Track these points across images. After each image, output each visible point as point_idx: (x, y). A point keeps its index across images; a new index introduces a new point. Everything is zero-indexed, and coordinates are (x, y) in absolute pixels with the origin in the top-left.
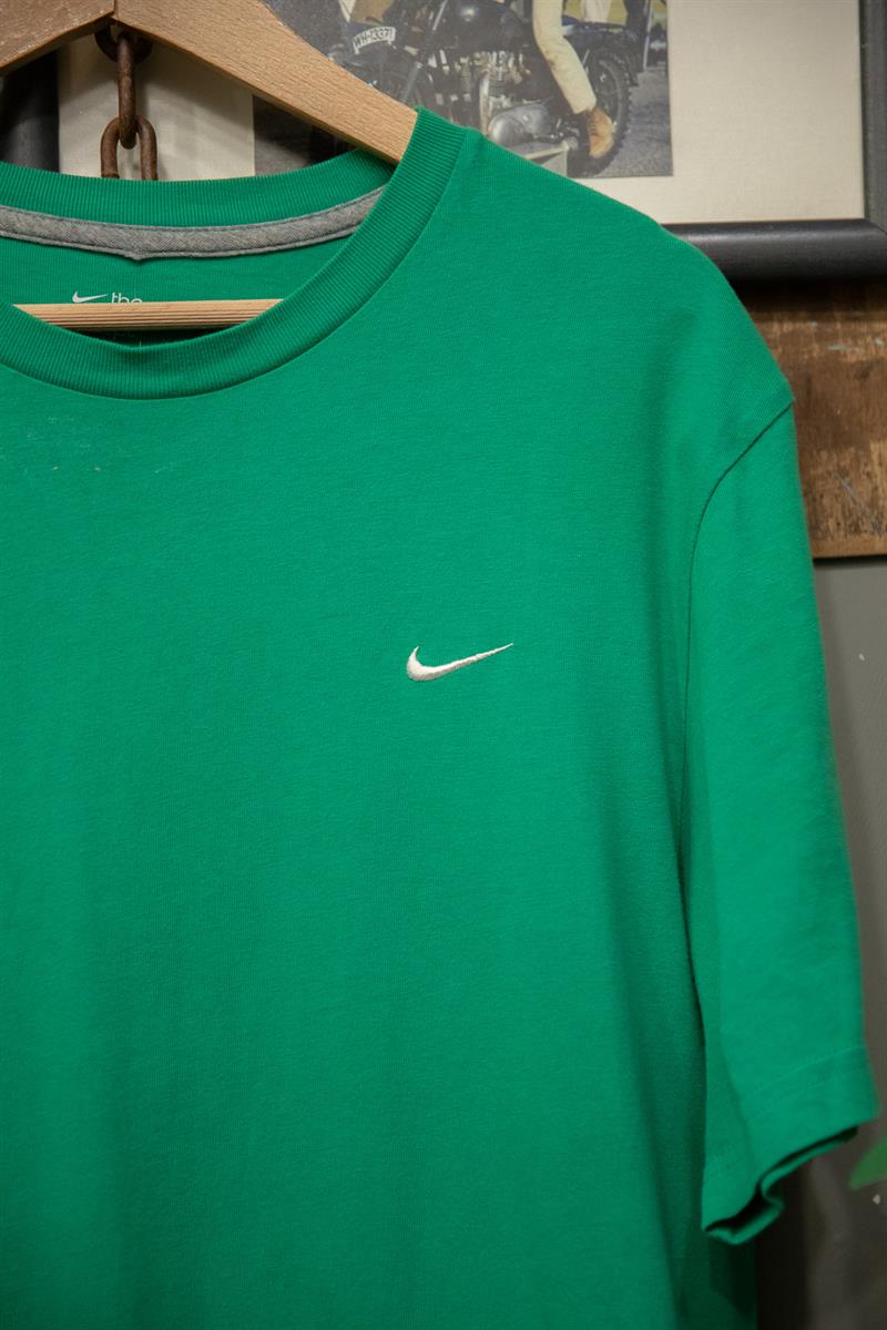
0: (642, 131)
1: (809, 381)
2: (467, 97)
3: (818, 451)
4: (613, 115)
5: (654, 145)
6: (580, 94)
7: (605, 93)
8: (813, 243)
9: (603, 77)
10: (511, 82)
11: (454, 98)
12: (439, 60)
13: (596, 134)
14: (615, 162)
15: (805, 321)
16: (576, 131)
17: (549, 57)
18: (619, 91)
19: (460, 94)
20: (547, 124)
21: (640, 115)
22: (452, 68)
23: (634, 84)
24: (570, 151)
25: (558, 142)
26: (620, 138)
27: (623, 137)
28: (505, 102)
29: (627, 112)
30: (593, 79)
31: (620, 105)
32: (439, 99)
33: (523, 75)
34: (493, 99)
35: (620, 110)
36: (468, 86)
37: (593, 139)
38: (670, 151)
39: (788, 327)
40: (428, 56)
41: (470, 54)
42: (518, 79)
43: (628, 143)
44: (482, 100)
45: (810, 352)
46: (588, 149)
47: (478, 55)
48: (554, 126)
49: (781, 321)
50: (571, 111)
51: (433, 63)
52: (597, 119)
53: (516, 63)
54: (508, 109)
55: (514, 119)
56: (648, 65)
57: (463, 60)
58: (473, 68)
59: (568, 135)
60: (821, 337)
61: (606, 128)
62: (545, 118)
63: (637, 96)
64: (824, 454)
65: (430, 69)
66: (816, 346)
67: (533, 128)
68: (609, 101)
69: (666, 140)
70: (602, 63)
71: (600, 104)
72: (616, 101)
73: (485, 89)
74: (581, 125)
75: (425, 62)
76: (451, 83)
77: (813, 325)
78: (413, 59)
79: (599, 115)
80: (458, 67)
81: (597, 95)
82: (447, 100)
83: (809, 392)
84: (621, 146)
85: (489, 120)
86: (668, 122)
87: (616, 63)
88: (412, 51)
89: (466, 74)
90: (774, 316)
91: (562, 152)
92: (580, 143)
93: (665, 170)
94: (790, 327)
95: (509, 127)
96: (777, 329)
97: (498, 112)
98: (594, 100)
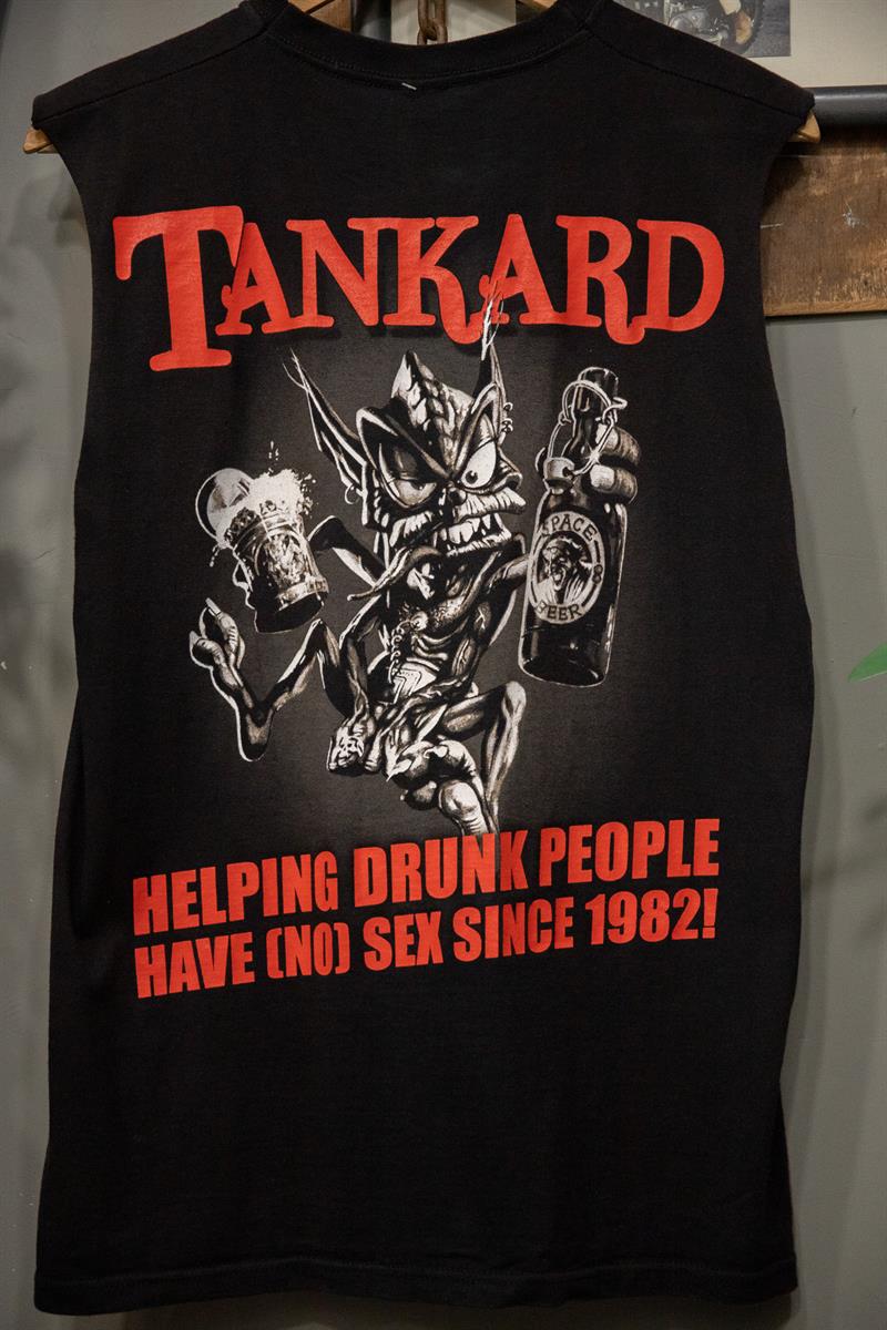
0: (771, 26)
1: (880, 192)
2: (656, 4)
4: (752, 16)
5: (778, 35)
8: (882, 100)
11: (647, 5)
13: (740, 29)
14: (752, 47)
15: (877, 152)
16: (727, 26)
19: (651, 3)
20: (708, 21)
21: (770, 15)
24: (723, 39)
25: (715, 34)
26: (756, 30)
27: (758, 30)
28: (681, 8)
29: (761, 13)
31: (757, 9)
34: (672, 5)
35: (757, 12)
37: (738, 31)
38: (789, 39)
39: (867, 157)
44: (665, 6)
45: (881, 173)
46: (735, 38)
48: (712, 24)
49: (862, 154)
50: (724, 13)
52: (741, 18)
54: (683, 12)
55: (687, 18)
59: (722, 29)
61: (747, 24)
62: (706, 18)
66: (885, 169)
67: (698, 24)
69: (787, 32)
71: (743, 8)
72: (754, 5)
73: (667, 0)
74: (731, 22)
77: (883, 156)
79: (742, 16)
81: (742, 1)
82: (642, 6)
83: (879, 200)
85: (670, 19)
86: (789, 19)
90: (859, 150)
91: (718, 39)
92: (730, 35)
93: (785, 51)
94: (868, 157)
95: (683, 24)
96: (858, 158)
97: (676, 14)
98: (740, 5)
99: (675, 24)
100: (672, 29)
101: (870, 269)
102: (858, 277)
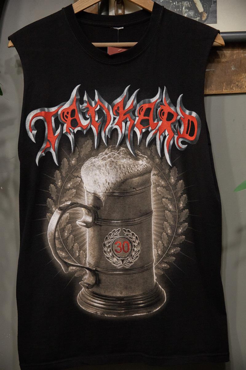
0: (212, 15)
1: (241, 61)
2: (181, 10)
3: (242, 74)
4: (206, 13)
5: (214, 18)
6: (201, 9)
7: (205, 9)
8: (242, 35)
9: (205, 6)
10: (188, 7)
11: (178, 10)
12: (176, 3)
13: (203, 16)
14: (207, 21)
15: (240, 50)
16: (200, 16)
17: (195, 2)
18: (208, 8)
19: (179, 9)
20: (195, 14)
21: (212, 13)
22: (178, 4)
23: (211, 7)
24: (199, 19)
25: (196, 18)
26: (208, 17)
28: (187, 11)
30: (203, 6)
31: (208, 11)
32: (176, 10)
33: (191, 5)
34: (185, 10)
36: (181, 8)
38: (217, 19)
40: (174, 2)
41: (181, 2)
42: (190, 6)
43: (209, 18)
44: (183, 10)
45: (241, 56)
46: (202, 19)
47: (183, 2)
49: (236, 50)
50: (199, 12)
51: (174, 3)
52: (204, 13)
53: (189, 3)
54: (188, 12)
55: (189, 14)
56: (213, 3)
57: (180, 3)
58: (181, 4)
59: (198, 16)
60: (243, 53)
61: (205, 15)
62: (194, 13)
63: (211, 9)
64: (243, 74)
65: (174, 5)
66: (242, 55)
67: (192, 15)
68: (205, 10)
69: (216, 17)
70: (205, 3)
71: (204, 11)
72: (207, 10)
73: (184, 8)
74: (201, 14)
75: (173, 3)
76: (178, 7)
77: (242, 51)
78: (171, 3)
80: (179, 4)
81: (204, 9)
83: (241, 63)
84: (208, 18)
85: (184, 14)
86: (216, 14)
87: (208, 4)
88: (171, 1)
89: (180, 5)
90: (235, 49)
91: (197, 19)
92: (200, 18)
93: (216, 22)
94: (238, 51)
95: (188, 15)
96: (235, 52)
97: (186, 12)
98: (203, 10)
99: (186, 15)
100: (185, 17)
101: (238, 82)
102: (235, 83)
